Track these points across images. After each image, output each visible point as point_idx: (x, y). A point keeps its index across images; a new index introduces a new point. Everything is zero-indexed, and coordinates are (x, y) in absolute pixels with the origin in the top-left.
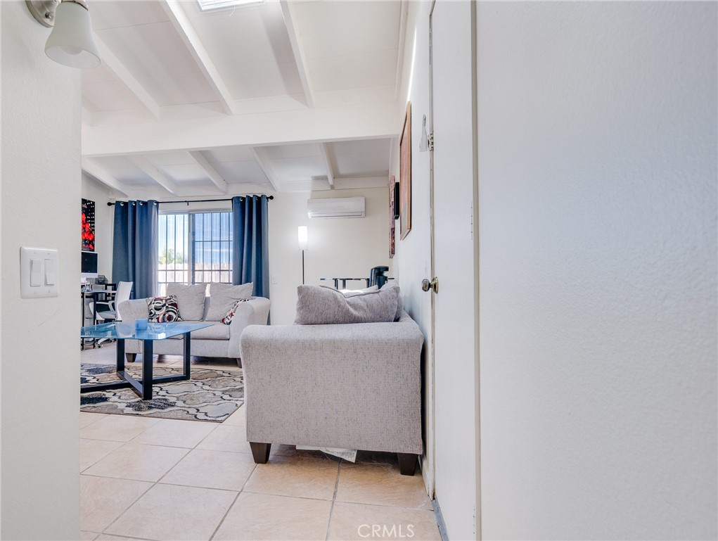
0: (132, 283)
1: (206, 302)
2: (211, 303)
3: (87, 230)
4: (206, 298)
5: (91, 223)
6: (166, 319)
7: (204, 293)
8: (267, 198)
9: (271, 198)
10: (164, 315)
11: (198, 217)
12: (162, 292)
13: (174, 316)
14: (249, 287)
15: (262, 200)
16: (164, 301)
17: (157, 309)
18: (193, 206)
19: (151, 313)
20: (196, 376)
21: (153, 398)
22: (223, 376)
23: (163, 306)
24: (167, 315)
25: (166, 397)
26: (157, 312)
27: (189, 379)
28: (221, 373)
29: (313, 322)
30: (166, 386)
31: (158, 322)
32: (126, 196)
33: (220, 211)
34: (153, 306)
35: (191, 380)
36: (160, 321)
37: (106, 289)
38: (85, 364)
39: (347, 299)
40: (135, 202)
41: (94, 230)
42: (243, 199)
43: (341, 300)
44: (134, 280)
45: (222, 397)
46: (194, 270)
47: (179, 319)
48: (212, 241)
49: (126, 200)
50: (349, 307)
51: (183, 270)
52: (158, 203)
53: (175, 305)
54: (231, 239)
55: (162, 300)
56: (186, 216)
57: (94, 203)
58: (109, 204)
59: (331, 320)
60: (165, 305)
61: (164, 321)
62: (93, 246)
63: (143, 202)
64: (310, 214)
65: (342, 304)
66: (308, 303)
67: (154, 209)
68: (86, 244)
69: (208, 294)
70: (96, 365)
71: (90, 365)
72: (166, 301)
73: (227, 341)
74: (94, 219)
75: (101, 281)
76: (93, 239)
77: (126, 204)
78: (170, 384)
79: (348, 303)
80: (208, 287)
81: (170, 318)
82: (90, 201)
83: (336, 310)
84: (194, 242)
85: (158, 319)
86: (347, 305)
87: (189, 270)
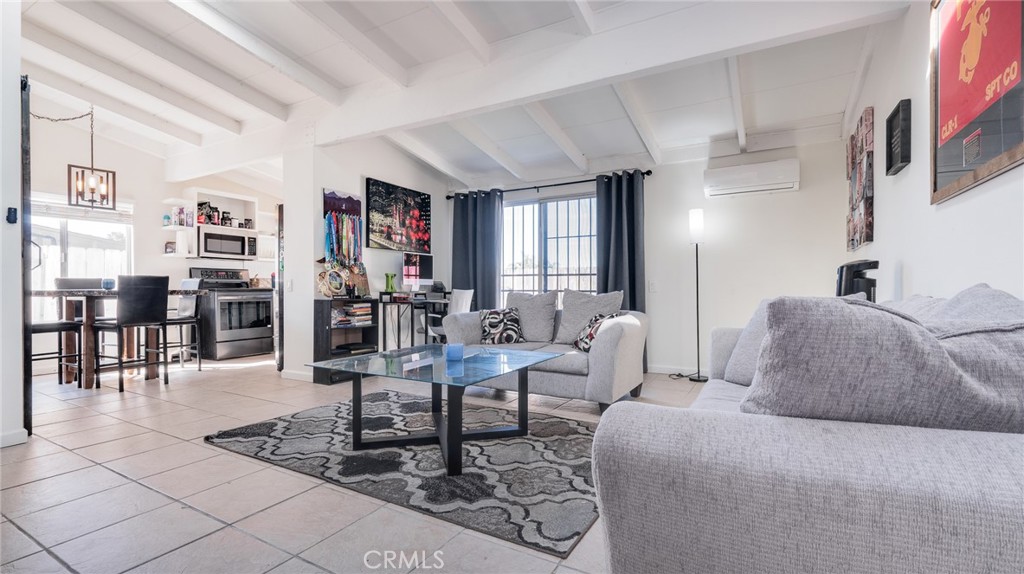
0: (472, 291)
1: (556, 317)
2: (563, 318)
3: (421, 228)
4: (557, 312)
5: (426, 220)
6: (503, 340)
7: (553, 304)
8: (643, 174)
9: (649, 173)
10: (501, 334)
11: (551, 206)
12: (502, 304)
13: (515, 336)
14: (618, 297)
15: (635, 177)
16: (502, 316)
17: (493, 326)
18: (544, 193)
19: (485, 331)
20: (538, 429)
21: (465, 470)
22: (577, 433)
23: (500, 322)
24: (505, 335)
25: (484, 472)
26: (493, 331)
27: (526, 434)
28: (574, 425)
29: (819, 412)
30: (491, 447)
31: (493, 343)
32: (466, 187)
33: (578, 196)
34: (487, 322)
35: (529, 436)
36: (496, 341)
37: (445, 298)
38: (403, 395)
39: (946, 344)
40: (476, 193)
41: (429, 228)
42: (609, 178)
43: (927, 348)
44: (475, 288)
45: (571, 483)
46: (546, 275)
47: (521, 339)
48: (568, 237)
49: (466, 192)
50: (960, 371)
51: (534, 275)
52: (501, 192)
53: (516, 321)
54: (594, 232)
55: (498, 314)
56: (537, 206)
57: (429, 196)
58: (448, 198)
59: (886, 410)
60: (502, 321)
61: (500, 342)
62: (429, 247)
63: (484, 193)
64: (707, 191)
65: (933, 361)
66: (806, 353)
67: (497, 199)
68: (420, 245)
69: (560, 307)
70: (415, 397)
71: (409, 396)
72: (504, 315)
73: (584, 378)
74: (429, 216)
75: (438, 289)
76: (429, 239)
77: (466, 196)
78: (497, 441)
79: (953, 356)
80: (561, 296)
81: (509, 339)
82: (424, 194)
83: (908, 378)
84: (546, 239)
85: (493, 339)
86: (953, 364)
87: (539, 275)
